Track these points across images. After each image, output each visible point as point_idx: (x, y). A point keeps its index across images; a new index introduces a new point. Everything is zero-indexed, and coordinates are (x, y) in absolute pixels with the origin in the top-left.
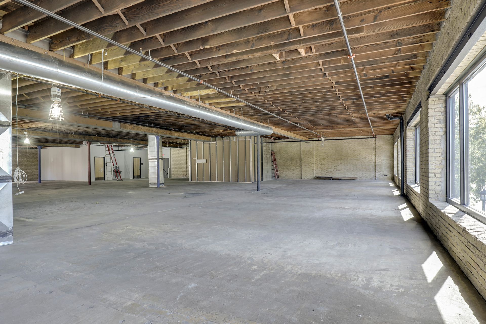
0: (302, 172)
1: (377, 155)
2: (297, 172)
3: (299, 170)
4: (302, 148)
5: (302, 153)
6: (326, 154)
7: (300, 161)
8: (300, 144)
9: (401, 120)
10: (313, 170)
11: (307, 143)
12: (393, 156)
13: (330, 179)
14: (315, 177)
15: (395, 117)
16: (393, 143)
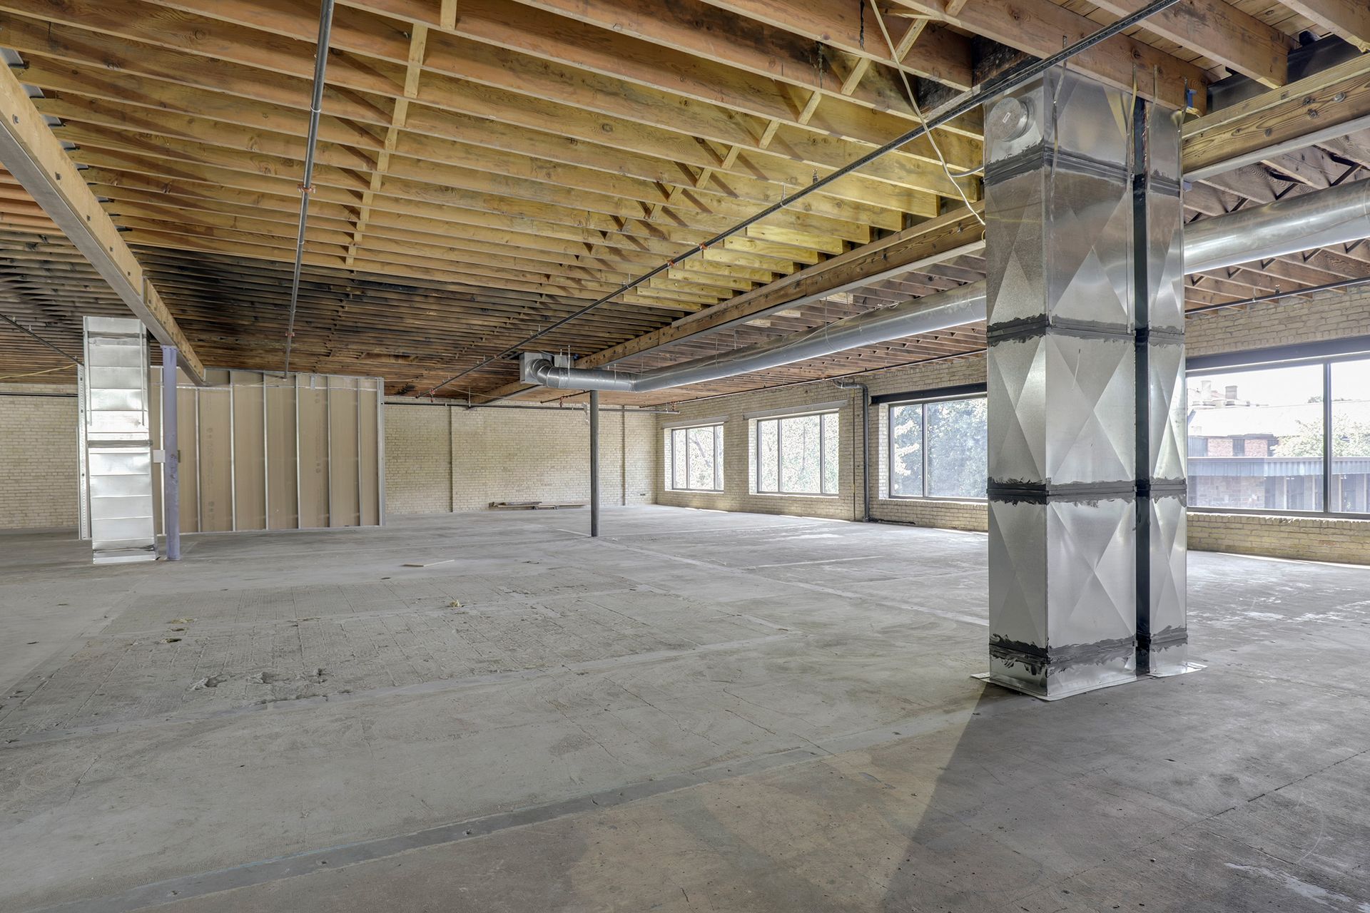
0: (454, 493)
1: (626, 450)
2: (441, 493)
3: (446, 484)
4: (454, 425)
5: (453, 439)
6: (517, 444)
7: (448, 460)
8: (446, 413)
9: (865, 391)
10: (485, 484)
11: (468, 412)
12: (657, 452)
13: (533, 508)
14: (492, 505)
15: (853, 384)
16: (657, 423)
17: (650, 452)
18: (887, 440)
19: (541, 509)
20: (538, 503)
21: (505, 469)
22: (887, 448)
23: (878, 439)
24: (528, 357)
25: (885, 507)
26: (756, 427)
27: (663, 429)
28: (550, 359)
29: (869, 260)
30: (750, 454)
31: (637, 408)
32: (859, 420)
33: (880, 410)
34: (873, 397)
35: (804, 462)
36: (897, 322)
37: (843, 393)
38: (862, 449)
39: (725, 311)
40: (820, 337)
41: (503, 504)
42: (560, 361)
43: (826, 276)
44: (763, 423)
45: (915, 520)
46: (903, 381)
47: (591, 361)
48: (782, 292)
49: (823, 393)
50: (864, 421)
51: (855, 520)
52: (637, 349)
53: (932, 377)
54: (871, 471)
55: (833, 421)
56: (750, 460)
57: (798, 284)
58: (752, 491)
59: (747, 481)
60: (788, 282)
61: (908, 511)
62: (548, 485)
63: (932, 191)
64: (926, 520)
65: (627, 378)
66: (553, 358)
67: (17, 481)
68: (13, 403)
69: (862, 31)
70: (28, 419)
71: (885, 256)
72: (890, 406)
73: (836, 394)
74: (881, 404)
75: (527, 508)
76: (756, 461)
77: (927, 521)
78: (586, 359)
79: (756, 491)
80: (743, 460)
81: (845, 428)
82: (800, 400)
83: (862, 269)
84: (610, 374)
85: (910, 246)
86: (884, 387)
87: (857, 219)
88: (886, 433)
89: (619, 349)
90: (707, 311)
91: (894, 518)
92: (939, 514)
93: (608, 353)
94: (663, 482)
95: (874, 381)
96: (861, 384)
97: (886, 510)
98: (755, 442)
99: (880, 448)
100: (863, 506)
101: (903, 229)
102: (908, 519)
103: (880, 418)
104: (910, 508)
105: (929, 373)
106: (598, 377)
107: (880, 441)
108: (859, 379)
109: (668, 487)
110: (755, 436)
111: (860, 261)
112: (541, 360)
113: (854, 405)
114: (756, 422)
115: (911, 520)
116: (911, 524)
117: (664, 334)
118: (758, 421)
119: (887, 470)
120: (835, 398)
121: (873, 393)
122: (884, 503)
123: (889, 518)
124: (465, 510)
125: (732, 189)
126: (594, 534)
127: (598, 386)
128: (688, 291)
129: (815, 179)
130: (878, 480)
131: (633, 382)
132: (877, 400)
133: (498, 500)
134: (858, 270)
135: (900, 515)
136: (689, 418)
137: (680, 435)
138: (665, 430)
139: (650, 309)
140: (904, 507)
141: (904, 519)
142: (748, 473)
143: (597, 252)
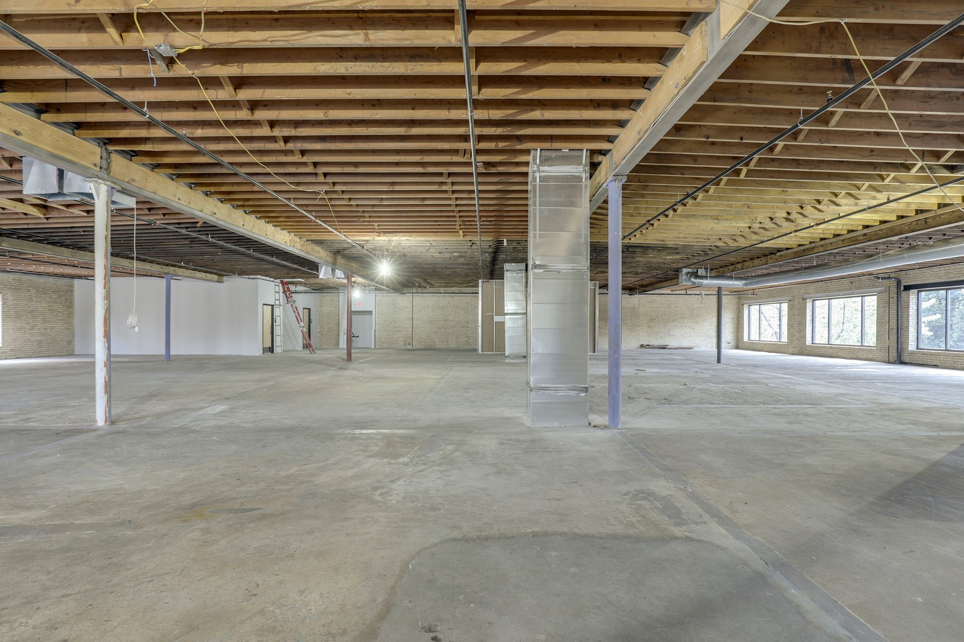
6: (656, 314)
9: (899, 282)
10: (638, 335)
11: (630, 296)
12: (738, 318)
13: (664, 348)
14: (642, 346)
15: (889, 278)
16: (739, 302)
17: (734, 318)
18: (916, 313)
19: (668, 349)
20: (667, 345)
21: (649, 327)
22: (916, 318)
23: (908, 312)
24: (685, 271)
25: (914, 355)
26: (812, 304)
27: (743, 305)
28: (696, 271)
29: (914, 223)
30: (807, 320)
31: (728, 293)
32: (894, 301)
33: (910, 294)
34: (905, 286)
35: (843, 326)
36: (932, 252)
37: (881, 284)
38: (896, 318)
39: (813, 248)
40: (875, 259)
41: (648, 345)
42: (701, 272)
43: (885, 231)
44: (817, 301)
45: (939, 364)
46: (930, 275)
47: (719, 271)
48: (854, 239)
49: (865, 283)
50: (897, 301)
51: (889, 362)
52: (752, 266)
53: (954, 273)
54: (902, 332)
55: (872, 302)
56: (807, 324)
57: (865, 235)
58: (809, 342)
59: (805, 337)
60: (858, 234)
61: (932, 358)
62: (673, 336)
63: (960, 195)
64: (947, 364)
65: (740, 280)
66: (697, 271)
67: (445, 328)
68: (444, 296)
69: (923, 154)
70: (449, 303)
71: (925, 221)
72: (919, 292)
73: (875, 284)
74: (911, 290)
75: (661, 348)
76: (811, 325)
77: (949, 365)
78: (715, 270)
79: (811, 342)
80: (803, 324)
81: (881, 305)
82: (846, 287)
83: (909, 228)
84: (731, 278)
85: (943, 217)
86: (914, 280)
87: (909, 207)
88: (915, 308)
89: (739, 266)
90: (801, 248)
91: (920, 362)
92: (959, 360)
93: (731, 268)
94: (743, 336)
95: (906, 276)
96: (895, 278)
97: (914, 357)
98: (811, 313)
99: (910, 318)
100: (896, 354)
101: (938, 208)
102: (933, 364)
103: (910, 299)
104: (935, 356)
105: (952, 271)
106: (723, 280)
107: (910, 313)
108: (893, 275)
109: (746, 339)
110: (811, 309)
111: (909, 224)
112: (692, 272)
113: (889, 290)
114: (812, 301)
115: (936, 364)
116: (936, 366)
117: (771, 258)
118: (813, 300)
119: (916, 331)
120: (874, 286)
121: (904, 283)
122: (912, 353)
123: (917, 362)
124: (628, 348)
125: (838, 203)
126: (719, 361)
127: (723, 284)
128: (794, 240)
129: (888, 199)
130: (908, 338)
131: (744, 282)
132: (908, 288)
133: (645, 343)
134: (907, 228)
135: (926, 360)
136: (762, 298)
137: (755, 309)
138: (745, 305)
139: (767, 248)
140: (930, 356)
141: (929, 363)
142: (806, 332)
143: (753, 229)
